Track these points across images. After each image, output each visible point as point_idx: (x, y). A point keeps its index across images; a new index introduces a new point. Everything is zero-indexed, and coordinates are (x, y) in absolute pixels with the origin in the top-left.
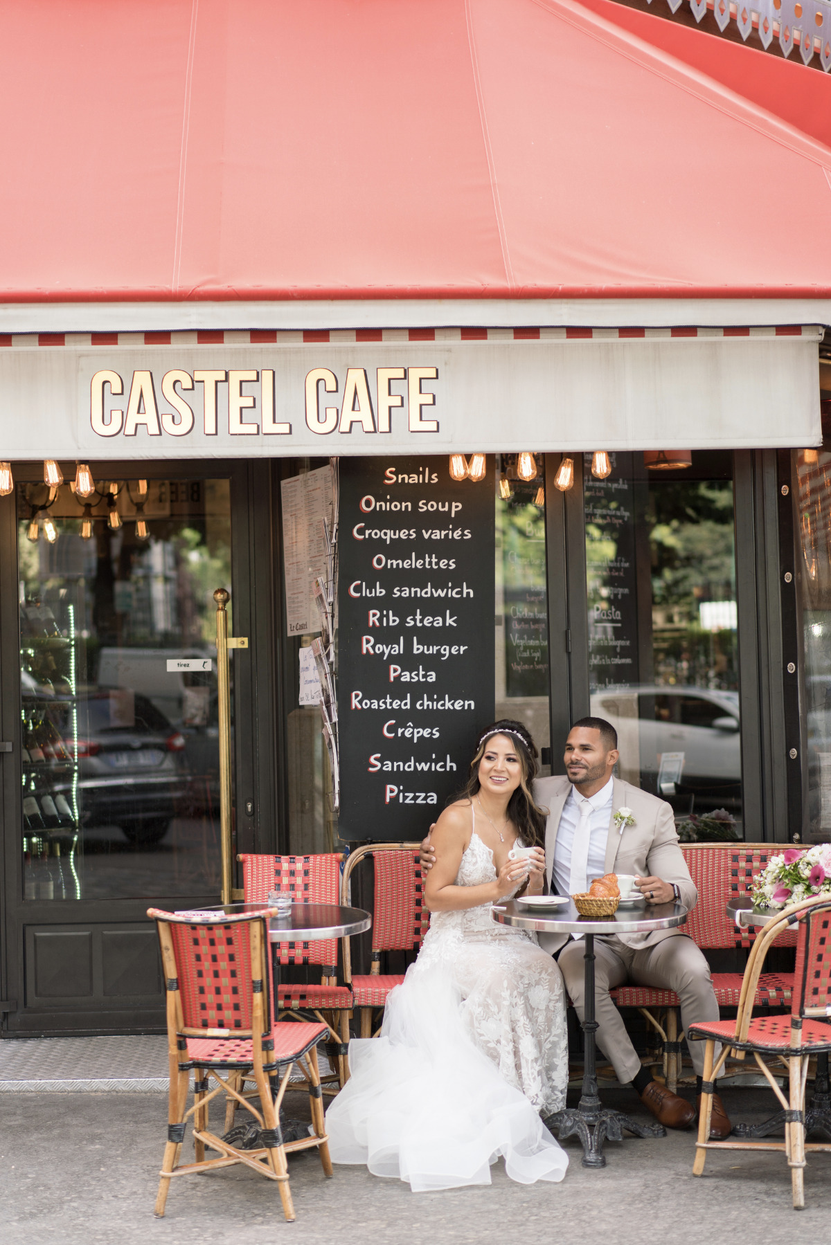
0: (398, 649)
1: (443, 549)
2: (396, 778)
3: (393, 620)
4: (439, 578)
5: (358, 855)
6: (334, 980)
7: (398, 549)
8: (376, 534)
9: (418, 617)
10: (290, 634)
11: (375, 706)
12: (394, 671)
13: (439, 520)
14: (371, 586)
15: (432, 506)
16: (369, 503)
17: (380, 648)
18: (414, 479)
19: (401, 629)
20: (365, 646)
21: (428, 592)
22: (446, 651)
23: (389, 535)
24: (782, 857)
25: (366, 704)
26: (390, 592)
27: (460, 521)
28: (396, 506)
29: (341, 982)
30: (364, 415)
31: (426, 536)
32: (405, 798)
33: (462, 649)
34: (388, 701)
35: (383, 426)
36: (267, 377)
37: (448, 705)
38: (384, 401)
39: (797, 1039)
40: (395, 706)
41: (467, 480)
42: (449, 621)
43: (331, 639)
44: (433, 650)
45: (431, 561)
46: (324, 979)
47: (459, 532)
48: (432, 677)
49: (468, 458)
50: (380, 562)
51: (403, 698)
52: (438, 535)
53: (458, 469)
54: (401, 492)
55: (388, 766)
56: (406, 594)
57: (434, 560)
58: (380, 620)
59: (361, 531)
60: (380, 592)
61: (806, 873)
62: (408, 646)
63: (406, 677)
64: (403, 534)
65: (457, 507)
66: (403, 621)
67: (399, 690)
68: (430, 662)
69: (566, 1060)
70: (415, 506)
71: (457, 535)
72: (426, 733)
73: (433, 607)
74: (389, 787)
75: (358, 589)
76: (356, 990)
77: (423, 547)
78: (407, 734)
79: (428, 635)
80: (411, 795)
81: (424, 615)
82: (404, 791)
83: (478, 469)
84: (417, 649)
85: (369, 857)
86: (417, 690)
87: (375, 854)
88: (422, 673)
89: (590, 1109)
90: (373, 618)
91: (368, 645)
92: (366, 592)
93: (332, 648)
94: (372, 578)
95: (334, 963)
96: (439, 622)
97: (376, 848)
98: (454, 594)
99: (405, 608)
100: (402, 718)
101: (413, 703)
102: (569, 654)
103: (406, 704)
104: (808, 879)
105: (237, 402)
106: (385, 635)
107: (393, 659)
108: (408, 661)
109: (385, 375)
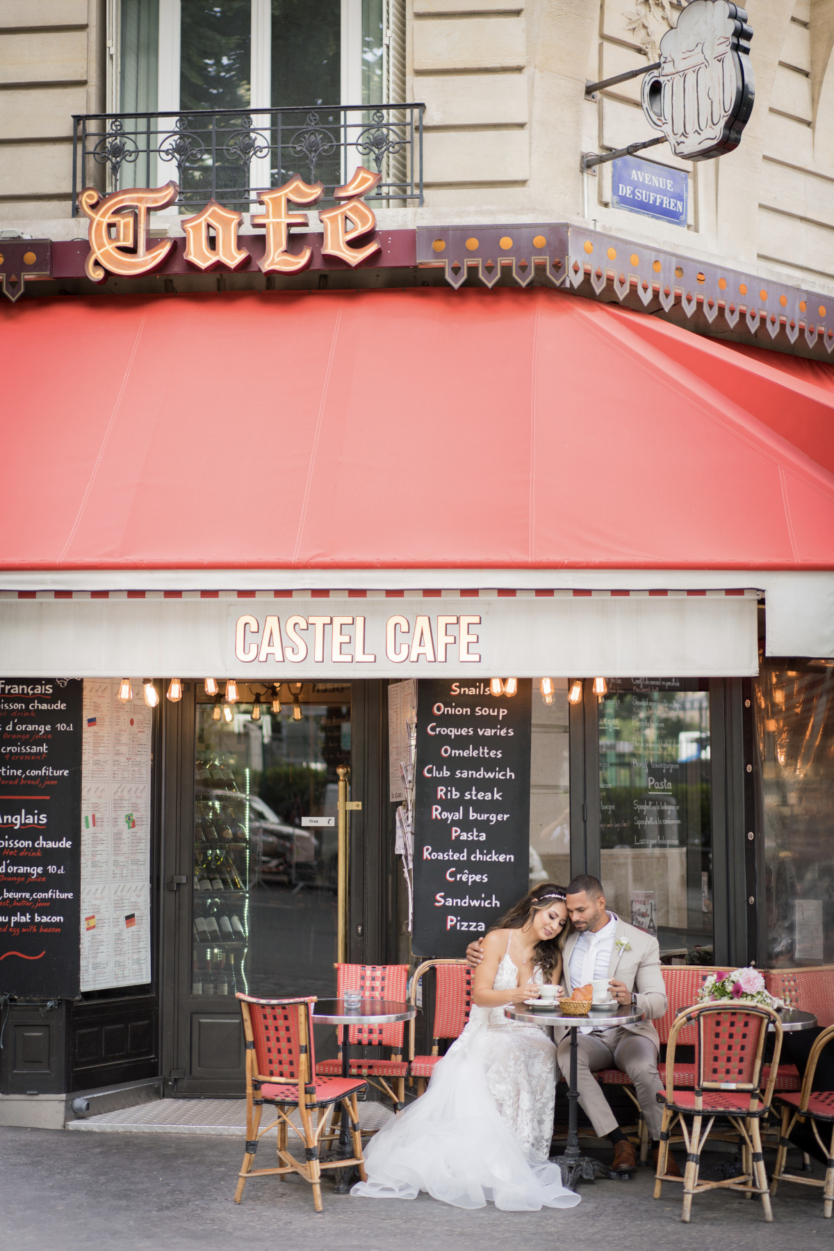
0: (458, 816)
1: (493, 742)
2: (455, 911)
3: (455, 795)
4: (490, 764)
5: (424, 967)
6: (400, 1057)
7: (460, 743)
8: (444, 731)
9: (474, 793)
10: (392, 800)
11: (441, 857)
12: (455, 832)
13: (490, 722)
14: (440, 769)
15: (485, 711)
16: (439, 709)
17: (445, 815)
18: (473, 691)
19: (462, 801)
20: (434, 813)
21: (481, 774)
22: (493, 818)
23: (453, 732)
24: (715, 976)
25: (434, 856)
26: (453, 774)
27: (505, 723)
28: (459, 711)
29: (406, 1058)
30: (428, 649)
31: (481, 733)
32: (461, 926)
33: (506, 816)
34: (451, 853)
35: (441, 657)
36: (360, 621)
37: (495, 858)
38: (442, 640)
39: (699, 1103)
40: (456, 858)
41: (503, 696)
42: (497, 796)
43: (410, 807)
44: (484, 817)
45: (484, 752)
46: (393, 1057)
47: (504, 731)
48: (483, 837)
49: (504, 681)
50: (446, 751)
51: (461, 852)
52: (489, 732)
53: (496, 688)
54: (462, 701)
55: (449, 902)
56: (465, 775)
57: (486, 751)
58: (446, 794)
59: (433, 729)
60: (446, 773)
61: (730, 988)
62: (466, 813)
63: (464, 837)
64: (464, 732)
65: (503, 712)
66: (462, 795)
67: (458, 846)
68: (482, 826)
69: (552, 1117)
70: (473, 711)
71: (503, 732)
72: (477, 878)
73: (485, 785)
74: (450, 917)
75: (430, 771)
76: (413, 1065)
77: (478, 741)
78: (464, 879)
79: (480, 806)
80: (466, 924)
81: (478, 791)
82: (461, 921)
83: (511, 688)
84: (473, 816)
85: (433, 969)
86: (472, 846)
87: (436, 966)
88: (475, 833)
89: (572, 1156)
90: (441, 792)
91: (436, 812)
92: (436, 774)
93: (410, 814)
94: (440, 763)
95: (400, 1045)
96: (488, 797)
97: (440, 963)
98: (500, 776)
99: (464, 785)
100: (460, 866)
101: (469, 856)
102: (585, 822)
103: (463, 857)
104: (731, 993)
105: (338, 639)
106: (449, 805)
107: (454, 823)
108: (466, 825)
109: (443, 621)
